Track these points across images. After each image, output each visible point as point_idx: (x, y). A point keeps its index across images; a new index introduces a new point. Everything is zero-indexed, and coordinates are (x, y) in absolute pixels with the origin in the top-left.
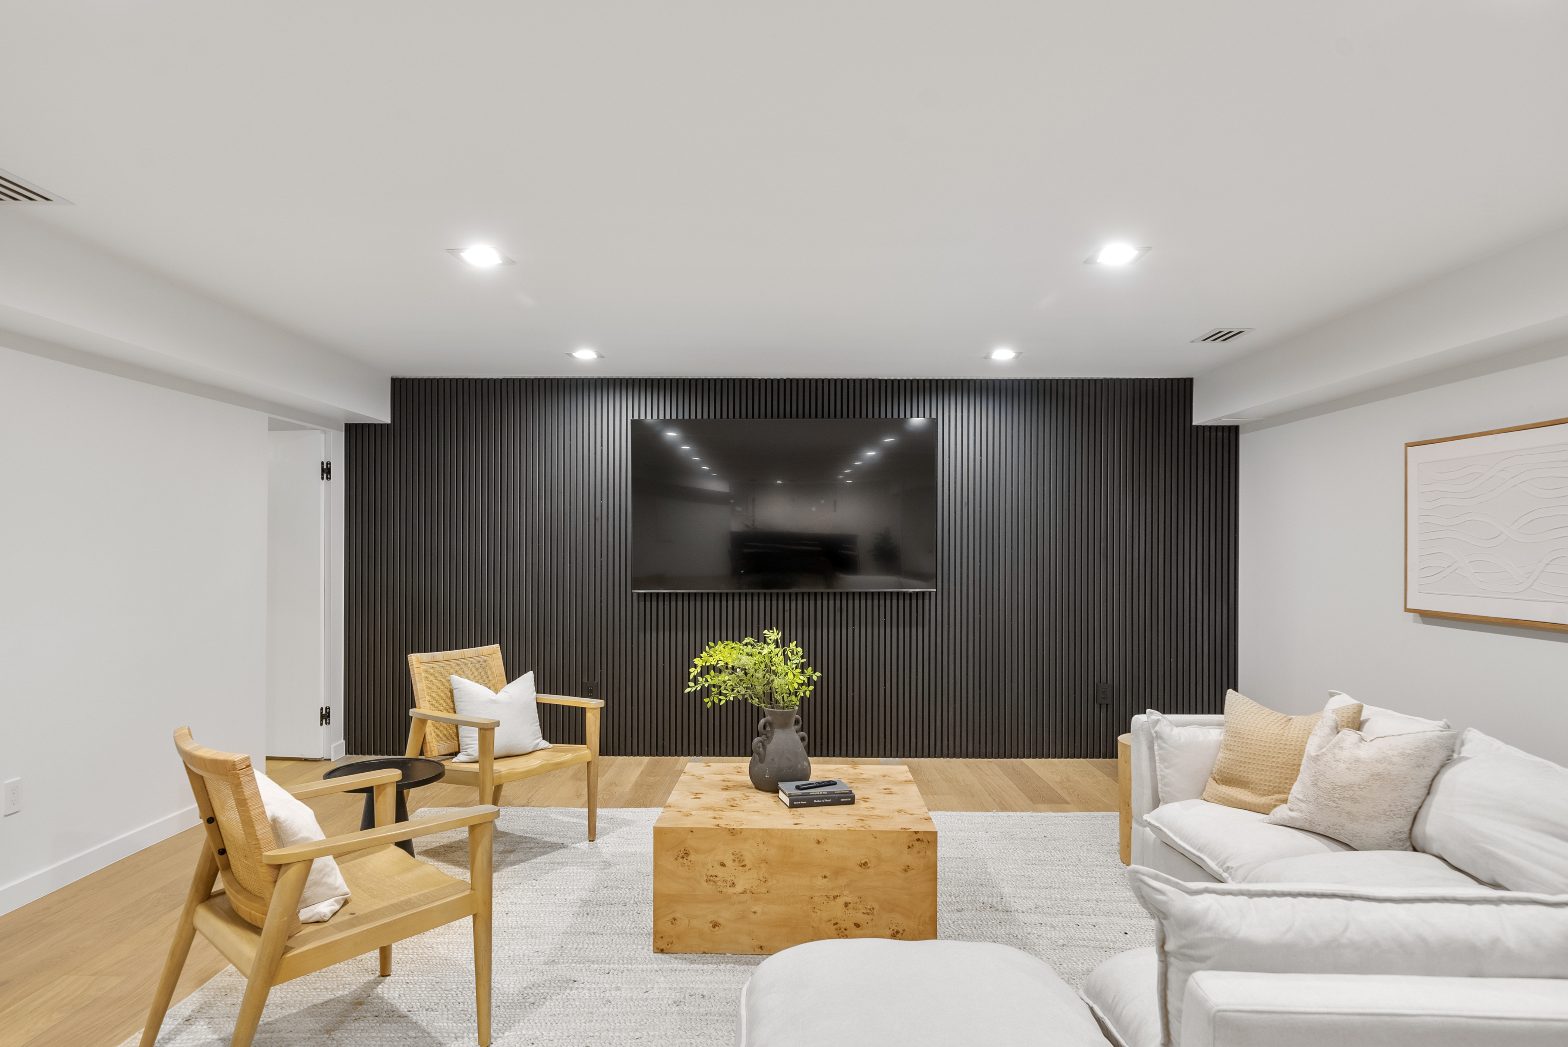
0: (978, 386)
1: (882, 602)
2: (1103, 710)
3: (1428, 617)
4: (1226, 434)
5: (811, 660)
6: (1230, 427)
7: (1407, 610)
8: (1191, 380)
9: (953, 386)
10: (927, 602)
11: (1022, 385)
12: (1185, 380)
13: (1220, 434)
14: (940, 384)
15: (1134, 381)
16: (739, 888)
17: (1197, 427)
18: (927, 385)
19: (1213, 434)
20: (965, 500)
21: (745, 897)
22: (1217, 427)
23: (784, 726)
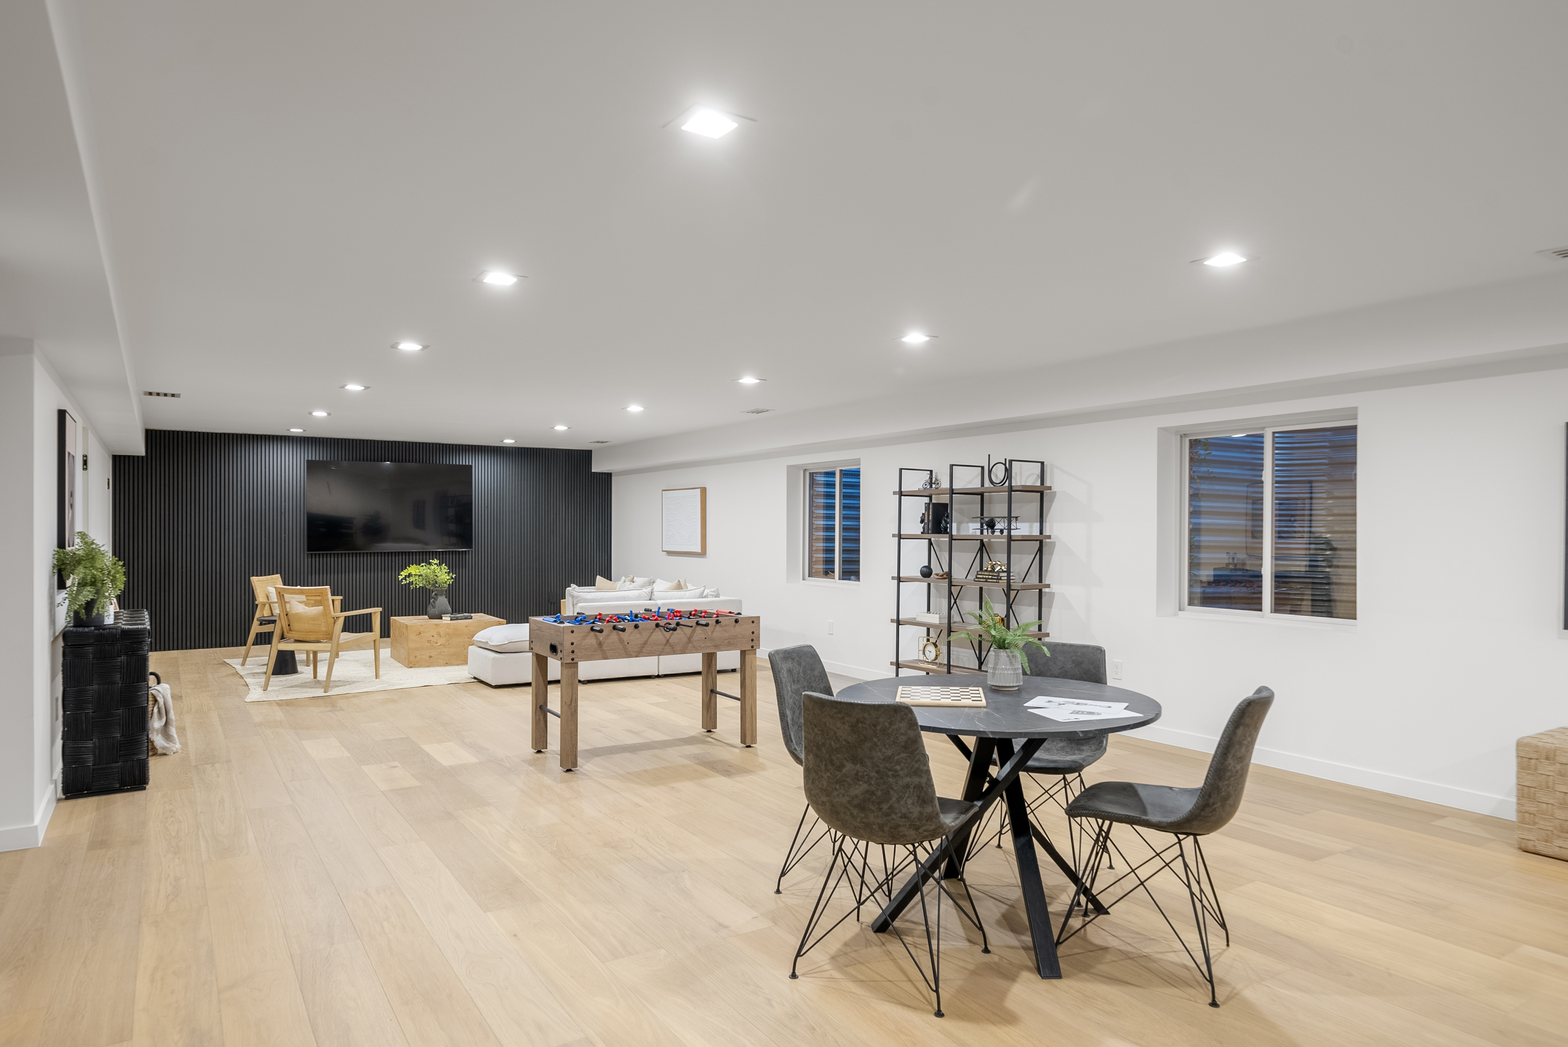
0: (492, 449)
1: (444, 556)
2: (552, 605)
3: (670, 553)
4: (606, 476)
5: (451, 569)
6: (608, 473)
7: (663, 551)
8: (591, 451)
9: (480, 449)
10: (467, 556)
11: (514, 449)
12: (588, 451)
13: (604, 476)
14: (474, 447)
15: (566, 450)
16: (439, 644)
17: (594, 473)
18: (467, 448)
19: (601, 476)
20: (486, 505)
21: (441, 647)
22: (602, 473)
23: (442, 595)
